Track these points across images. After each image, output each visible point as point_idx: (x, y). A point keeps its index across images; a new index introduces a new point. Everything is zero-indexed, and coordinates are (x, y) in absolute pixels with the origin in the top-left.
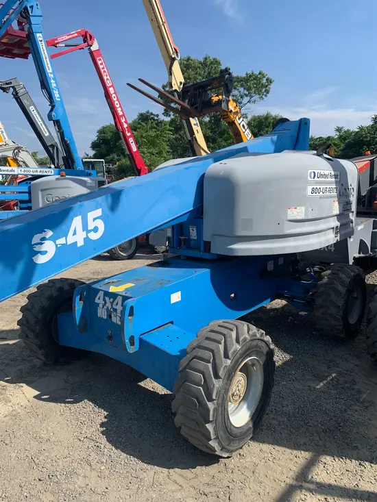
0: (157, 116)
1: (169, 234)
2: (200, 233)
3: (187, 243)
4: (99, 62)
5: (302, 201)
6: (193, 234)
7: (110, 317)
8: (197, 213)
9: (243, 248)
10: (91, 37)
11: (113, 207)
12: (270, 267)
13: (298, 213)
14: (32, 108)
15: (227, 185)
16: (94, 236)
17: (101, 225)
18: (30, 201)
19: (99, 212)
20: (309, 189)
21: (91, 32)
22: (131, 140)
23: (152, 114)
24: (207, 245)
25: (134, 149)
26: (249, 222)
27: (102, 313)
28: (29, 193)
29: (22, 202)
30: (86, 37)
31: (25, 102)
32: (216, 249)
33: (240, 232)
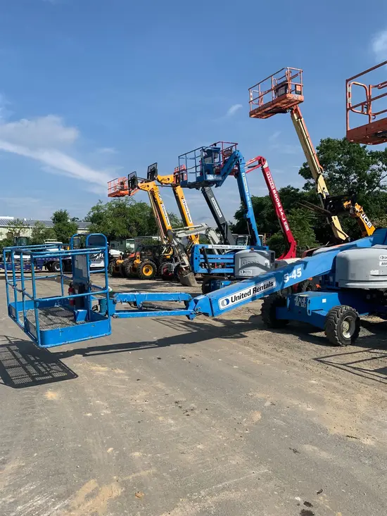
0: (298, 190)
1: (321, 279)
2: (334, 279)
3: (329, 283)
4: (268, 175)
5: (377, 268)
6: (331, 279)
7: (300, 305)
8: (333, 271)
9: (351, 285)
10: (264, 160)
11: (304, 268)
12: (368, 297)
13: (376, 272)
14: (213, 199)
15: (345, 261)
16: (299, 276)
17: (300, 272)
18: (234, 263)
19: (300, 269)
20: (381, 263)
21: (264, 157)
22: (285, 223)
23: (293, 188)
24: (337, 284)
25: (287, 228)
26: (354, 275)
27: (297, 304)
28: (234, 259)
29: (228, 264)
30: (260, 160)
31: (209, 195)
32: (341, 285)
33: (350, 279)
